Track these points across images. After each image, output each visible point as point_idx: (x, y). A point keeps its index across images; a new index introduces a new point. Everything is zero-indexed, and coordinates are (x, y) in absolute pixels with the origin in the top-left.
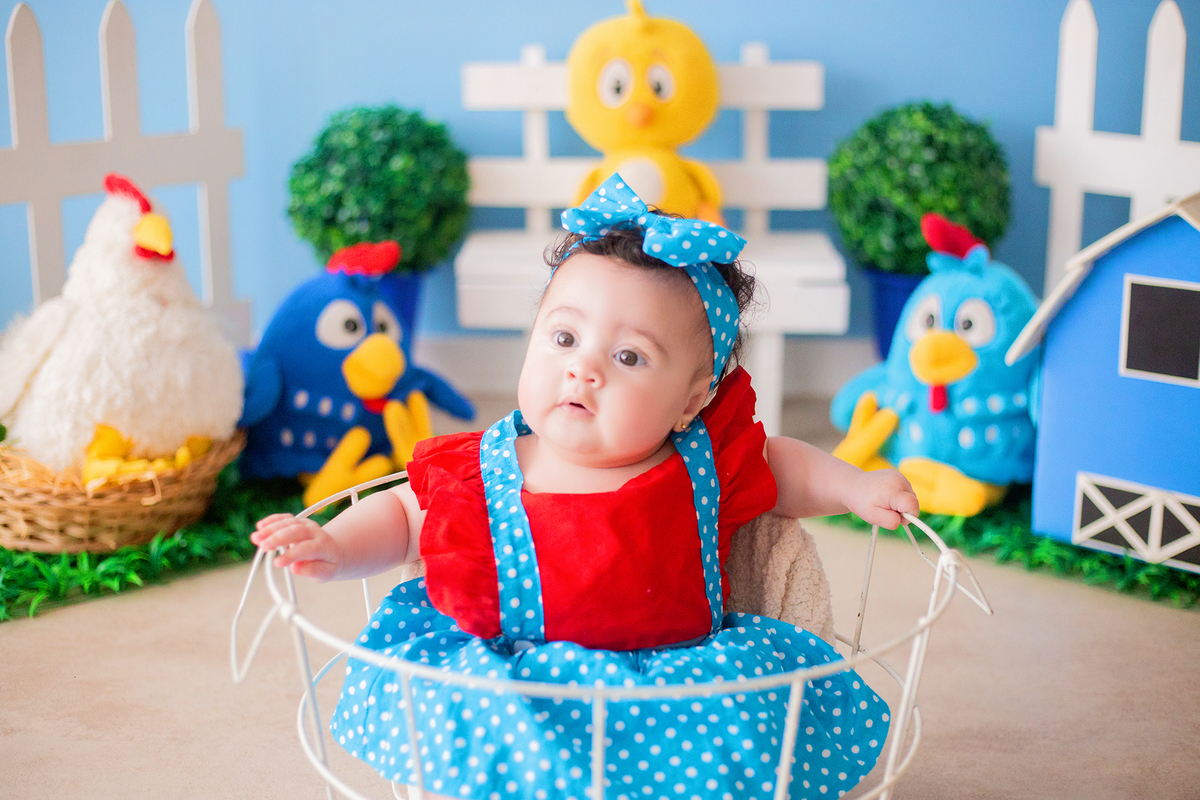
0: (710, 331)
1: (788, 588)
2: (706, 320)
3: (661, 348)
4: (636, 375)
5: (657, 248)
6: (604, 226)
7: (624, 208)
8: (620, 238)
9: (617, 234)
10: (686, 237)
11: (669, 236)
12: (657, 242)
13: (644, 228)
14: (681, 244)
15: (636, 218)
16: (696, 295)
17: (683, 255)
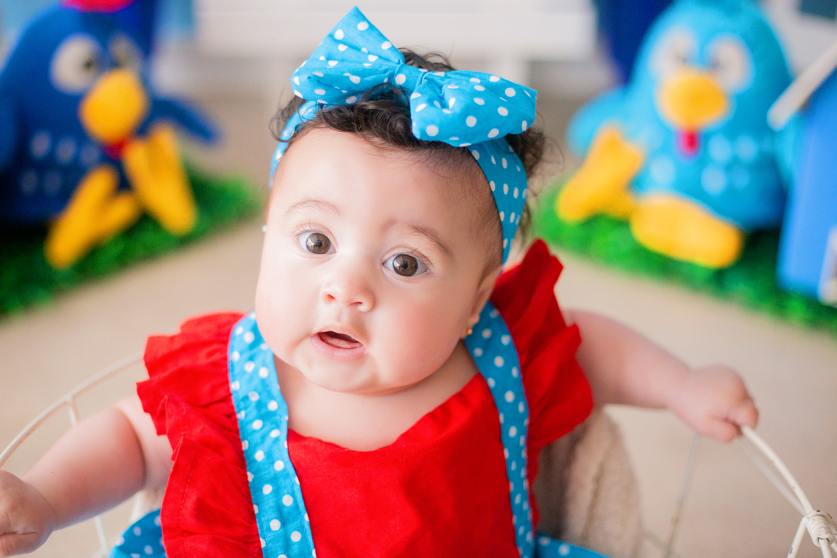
0: (499, 217)
1: (596, 493)
2: (494, 204)
3: (444, 248)
4: (415, 287)
5: (432, 132)
6: (352, 93)
7: (372, 58)
8: (374, 111)
9: (371, 106)
10: (470, 109)
11: (445, 111)
12: (432, 123)
13: (406, 91)
14: (464, 122)
15: (392, 76)
16: (481, 176)
17: (466, 133)
